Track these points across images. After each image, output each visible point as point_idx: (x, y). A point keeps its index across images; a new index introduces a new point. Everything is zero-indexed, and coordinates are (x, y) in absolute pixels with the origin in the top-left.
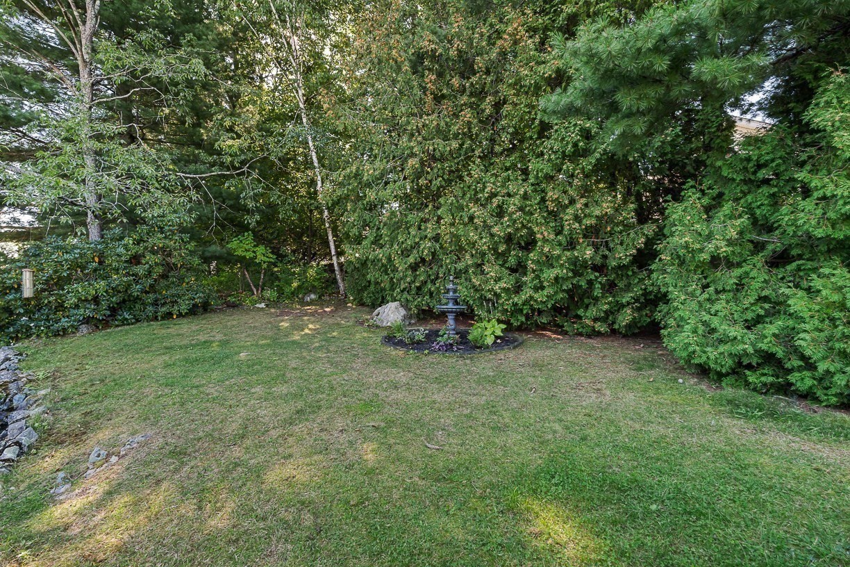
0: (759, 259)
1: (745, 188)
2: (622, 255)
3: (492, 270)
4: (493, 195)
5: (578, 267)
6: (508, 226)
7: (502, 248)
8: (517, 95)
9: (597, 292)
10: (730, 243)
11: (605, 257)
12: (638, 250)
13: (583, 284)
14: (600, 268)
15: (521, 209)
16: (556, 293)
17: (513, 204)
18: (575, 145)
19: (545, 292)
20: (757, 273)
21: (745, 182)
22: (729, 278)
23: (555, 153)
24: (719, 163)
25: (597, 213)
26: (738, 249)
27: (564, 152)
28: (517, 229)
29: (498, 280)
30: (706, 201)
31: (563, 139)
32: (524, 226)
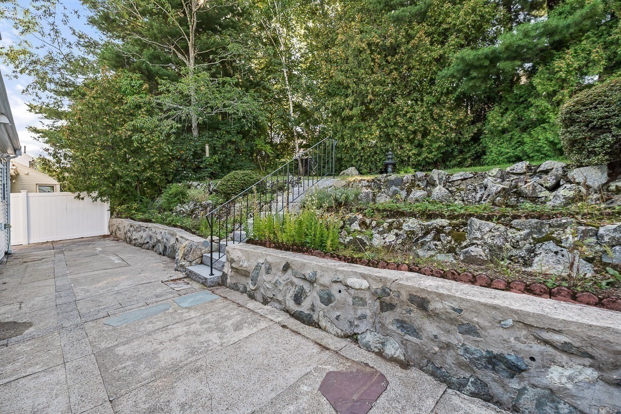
0: (518, 129)
1: (516, 105)
2: (467, 136)
3: (407, 146)
4: (407, 112)
5: (448, 142)
6: (416, 126)
7: (411, 137)
8: (419, 65)
9: (455, 153)
10: (508, 123)
11: (459, 138)
12: (474, 134)
13: (450, 149)
14: (457, 143)
15: (422, 118)
16: (438, 154)
17: (418, 116)
18: (448, 89)
19: (433, 154)
20: (517, 133)
21: (516, 103)
22: (508, 136)
23: (438, 92)
24: (507, 96)
25: (457, 118)
26: (511, 126)
27: (442, 92)
28: (419, 127)
29: (410, 150)
30: (501, 111)
31: (442, 86)
32: (423, 126)
